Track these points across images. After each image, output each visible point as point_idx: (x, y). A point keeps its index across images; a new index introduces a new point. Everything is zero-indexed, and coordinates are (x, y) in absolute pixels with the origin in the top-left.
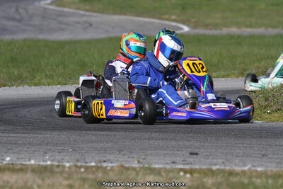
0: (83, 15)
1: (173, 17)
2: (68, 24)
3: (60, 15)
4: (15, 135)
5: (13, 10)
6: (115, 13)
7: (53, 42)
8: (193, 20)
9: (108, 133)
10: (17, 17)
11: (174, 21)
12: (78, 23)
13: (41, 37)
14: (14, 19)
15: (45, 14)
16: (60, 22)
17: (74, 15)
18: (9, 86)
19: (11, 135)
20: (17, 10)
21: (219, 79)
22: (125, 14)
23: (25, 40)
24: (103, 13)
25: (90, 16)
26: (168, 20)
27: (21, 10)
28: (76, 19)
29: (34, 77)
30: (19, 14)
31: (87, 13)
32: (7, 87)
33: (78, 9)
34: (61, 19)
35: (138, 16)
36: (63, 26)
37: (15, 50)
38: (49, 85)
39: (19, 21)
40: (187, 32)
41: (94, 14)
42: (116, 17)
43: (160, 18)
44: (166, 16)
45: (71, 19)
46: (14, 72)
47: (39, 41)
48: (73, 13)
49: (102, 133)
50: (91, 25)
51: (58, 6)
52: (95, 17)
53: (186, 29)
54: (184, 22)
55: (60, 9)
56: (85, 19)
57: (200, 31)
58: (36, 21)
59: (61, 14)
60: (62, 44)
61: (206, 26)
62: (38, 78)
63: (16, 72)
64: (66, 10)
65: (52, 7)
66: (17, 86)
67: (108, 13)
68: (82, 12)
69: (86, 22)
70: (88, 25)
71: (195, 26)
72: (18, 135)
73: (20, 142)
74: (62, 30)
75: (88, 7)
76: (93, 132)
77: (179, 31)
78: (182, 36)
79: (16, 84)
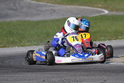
0: (50, 6)
1: (100, 6)
2: (42, 11)
4: (7, 75)
5: (12, 4)
6: (68, 4)
7: (33, 22)
8: (111, 7)
9: (58, 73)
10: (15, 8)
11: (100, 8)
12: (47, 10)
13: (28, 19)
14: (12, 9)
15: (29, 6)
16: (38, 10)
17: (45, 6)
18: (8, 47)
19: (5, 75)
20: (14, 4)
21: (122, 40)
22: (73, 5)
23: (17, 21)
24: (61, 4)
25: (54, 6)
26: (96, 7)
27: (17, 4)
28: (47, 8)
29: (21, 42)
30: (16, 6)
31: (53, 5)
32: (7, 48)
33: (48, 2)
34: (39, 8)
35: (81, 5)
37: (12, 27)
38: (29, 46)
39: (16, 10)
40: (107, 14)
41: (57, 5)
42: (69, 7)
43: (92, 6)
44: (96, 5)
45: (44, 9)
47: (25, 21)
49: (55, 73)
50: (54, 11)
53: (106, 12)
54: (105, 8)
56: (51, 8)
57: (115, 13)
58: (25, 10)
59: (38, 6)
60: (38, 23)
61: (118, 10)
62: (23, 42)
63: (11, 39)
64: (41, 3)
65: (33, 2)
66: (12, 47)
68: (50, 4)
69: (52, 10)
71: (112, 10)
72: (9, 75)
73: (10, 79)
74: (39, 14)
75: (53, 2)
76: (50, 73)
77: (103, 14)
78: (104, 16)
79: (12, 46)
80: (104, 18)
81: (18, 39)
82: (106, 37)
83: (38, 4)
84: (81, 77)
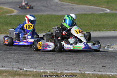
1: (104, 6)
2: (65, 9)
3: (62, 5)
5: (45, 3)
7: (58, 16)
8: (111, 7)
10: (47, 6)
11: (104, 8)
12: (69, 8)
13: (54, 13)
14: (45, 6)
15: (57, 5)
16: (62, 8)
20: (47, 3)
22: (86, 5)
24: (78, 4)
26: (102, 7)
27: (48, 3)
29: (48, 30)
30: (47, 5)
31: (72, 4)
33: (69, 3)
34: (62, 6)
35: (91, 5)
36: (62, 9)
37: (43, 19)
39: (47, 7)
40: (109, 12)
41: (75, 5)
42: (83, 6)
43: (99, 7)
44: (101, 6)
46: (40, 28)
47: (52, 15)
48: (67, 4)
50: (73, 9)
51: (62, 2)
52: (75, 6)
53: (108, 11)
54: (108, 8)
55: (62, 3)
56: (71, 6)
57: (114, 12)
58: (53, 7)
61: (116, 10)
64: (65, 3)
65: (59, 2)
67: (80, 5)
68: (70, 4)
69: (72, 8)
70: (72, 9)
71: (112, 10)
74: (62, 10)
75: (72, 2)
77: (106, 12)
78: (106, 13)
79: (41, 32)
80: (106, 15)
81: (46, 28)
82: (107, 29)
83: (63, 4)
84: (87, 60)
